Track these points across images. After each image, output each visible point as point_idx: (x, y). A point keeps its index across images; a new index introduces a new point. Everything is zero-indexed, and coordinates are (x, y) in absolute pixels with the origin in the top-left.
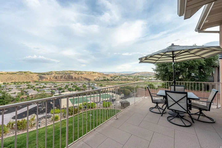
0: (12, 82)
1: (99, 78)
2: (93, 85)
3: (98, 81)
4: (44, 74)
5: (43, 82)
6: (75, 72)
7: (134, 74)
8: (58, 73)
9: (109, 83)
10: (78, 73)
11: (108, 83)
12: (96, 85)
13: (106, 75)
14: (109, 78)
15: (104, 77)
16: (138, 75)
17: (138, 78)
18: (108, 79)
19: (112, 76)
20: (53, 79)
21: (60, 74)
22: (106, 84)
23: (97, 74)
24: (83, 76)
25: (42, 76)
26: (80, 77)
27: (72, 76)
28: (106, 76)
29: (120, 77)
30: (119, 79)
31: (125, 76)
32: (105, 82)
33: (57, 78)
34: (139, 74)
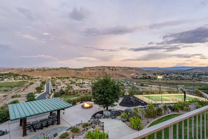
0: (57, 77)
1: (137, 75)
2: (131, 84)
3: (136, 79)
4: (80, 70)
5: (80, 78)
6: (109, 68)
7: (192, 69)
8: (92, 69)
9: (153, 82)
10: (113, 69)
11: (151, 82)
12: (135, 84)
13: (146, 71)
14: (150, 75)
15: (144, 75)
16: (199, 71)
17: (200, 77)
18: (149, 77)
19: (155, 73)
20: (87, 75)
21: (94, 70)
22: (148, 83)
23: (134, 70)
24: (117, 72)
25: (79, 72)
26: (115, 74)
27: (106, 72)
28: (147, 73)
29: (167, 75)
30: (166, 77)
31: (177, 73)
32: (146, 80)
33: (91, 75)
34: (201, 70)
